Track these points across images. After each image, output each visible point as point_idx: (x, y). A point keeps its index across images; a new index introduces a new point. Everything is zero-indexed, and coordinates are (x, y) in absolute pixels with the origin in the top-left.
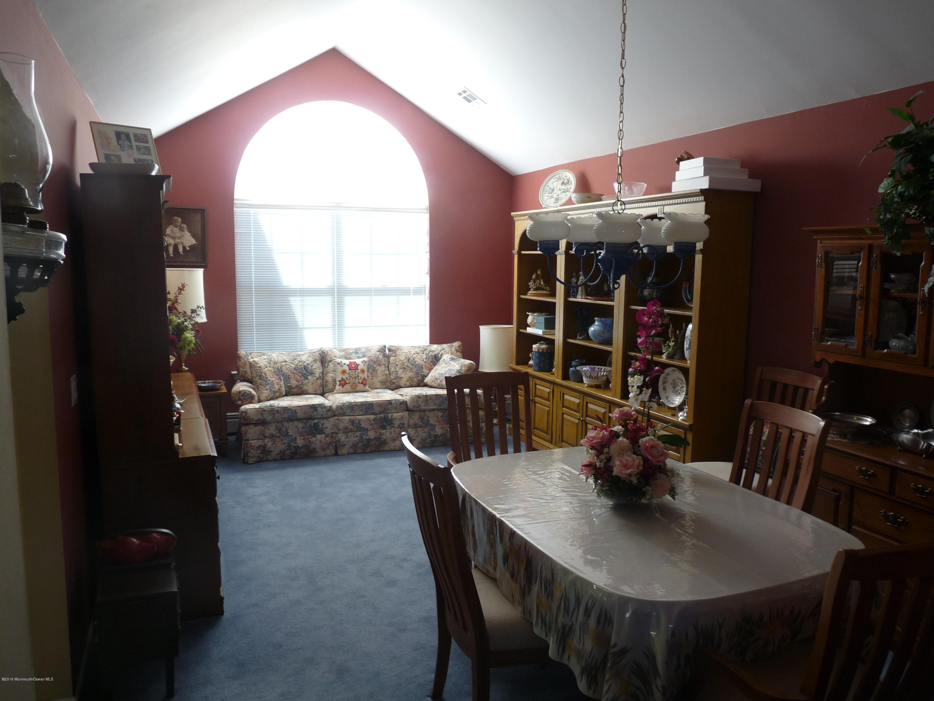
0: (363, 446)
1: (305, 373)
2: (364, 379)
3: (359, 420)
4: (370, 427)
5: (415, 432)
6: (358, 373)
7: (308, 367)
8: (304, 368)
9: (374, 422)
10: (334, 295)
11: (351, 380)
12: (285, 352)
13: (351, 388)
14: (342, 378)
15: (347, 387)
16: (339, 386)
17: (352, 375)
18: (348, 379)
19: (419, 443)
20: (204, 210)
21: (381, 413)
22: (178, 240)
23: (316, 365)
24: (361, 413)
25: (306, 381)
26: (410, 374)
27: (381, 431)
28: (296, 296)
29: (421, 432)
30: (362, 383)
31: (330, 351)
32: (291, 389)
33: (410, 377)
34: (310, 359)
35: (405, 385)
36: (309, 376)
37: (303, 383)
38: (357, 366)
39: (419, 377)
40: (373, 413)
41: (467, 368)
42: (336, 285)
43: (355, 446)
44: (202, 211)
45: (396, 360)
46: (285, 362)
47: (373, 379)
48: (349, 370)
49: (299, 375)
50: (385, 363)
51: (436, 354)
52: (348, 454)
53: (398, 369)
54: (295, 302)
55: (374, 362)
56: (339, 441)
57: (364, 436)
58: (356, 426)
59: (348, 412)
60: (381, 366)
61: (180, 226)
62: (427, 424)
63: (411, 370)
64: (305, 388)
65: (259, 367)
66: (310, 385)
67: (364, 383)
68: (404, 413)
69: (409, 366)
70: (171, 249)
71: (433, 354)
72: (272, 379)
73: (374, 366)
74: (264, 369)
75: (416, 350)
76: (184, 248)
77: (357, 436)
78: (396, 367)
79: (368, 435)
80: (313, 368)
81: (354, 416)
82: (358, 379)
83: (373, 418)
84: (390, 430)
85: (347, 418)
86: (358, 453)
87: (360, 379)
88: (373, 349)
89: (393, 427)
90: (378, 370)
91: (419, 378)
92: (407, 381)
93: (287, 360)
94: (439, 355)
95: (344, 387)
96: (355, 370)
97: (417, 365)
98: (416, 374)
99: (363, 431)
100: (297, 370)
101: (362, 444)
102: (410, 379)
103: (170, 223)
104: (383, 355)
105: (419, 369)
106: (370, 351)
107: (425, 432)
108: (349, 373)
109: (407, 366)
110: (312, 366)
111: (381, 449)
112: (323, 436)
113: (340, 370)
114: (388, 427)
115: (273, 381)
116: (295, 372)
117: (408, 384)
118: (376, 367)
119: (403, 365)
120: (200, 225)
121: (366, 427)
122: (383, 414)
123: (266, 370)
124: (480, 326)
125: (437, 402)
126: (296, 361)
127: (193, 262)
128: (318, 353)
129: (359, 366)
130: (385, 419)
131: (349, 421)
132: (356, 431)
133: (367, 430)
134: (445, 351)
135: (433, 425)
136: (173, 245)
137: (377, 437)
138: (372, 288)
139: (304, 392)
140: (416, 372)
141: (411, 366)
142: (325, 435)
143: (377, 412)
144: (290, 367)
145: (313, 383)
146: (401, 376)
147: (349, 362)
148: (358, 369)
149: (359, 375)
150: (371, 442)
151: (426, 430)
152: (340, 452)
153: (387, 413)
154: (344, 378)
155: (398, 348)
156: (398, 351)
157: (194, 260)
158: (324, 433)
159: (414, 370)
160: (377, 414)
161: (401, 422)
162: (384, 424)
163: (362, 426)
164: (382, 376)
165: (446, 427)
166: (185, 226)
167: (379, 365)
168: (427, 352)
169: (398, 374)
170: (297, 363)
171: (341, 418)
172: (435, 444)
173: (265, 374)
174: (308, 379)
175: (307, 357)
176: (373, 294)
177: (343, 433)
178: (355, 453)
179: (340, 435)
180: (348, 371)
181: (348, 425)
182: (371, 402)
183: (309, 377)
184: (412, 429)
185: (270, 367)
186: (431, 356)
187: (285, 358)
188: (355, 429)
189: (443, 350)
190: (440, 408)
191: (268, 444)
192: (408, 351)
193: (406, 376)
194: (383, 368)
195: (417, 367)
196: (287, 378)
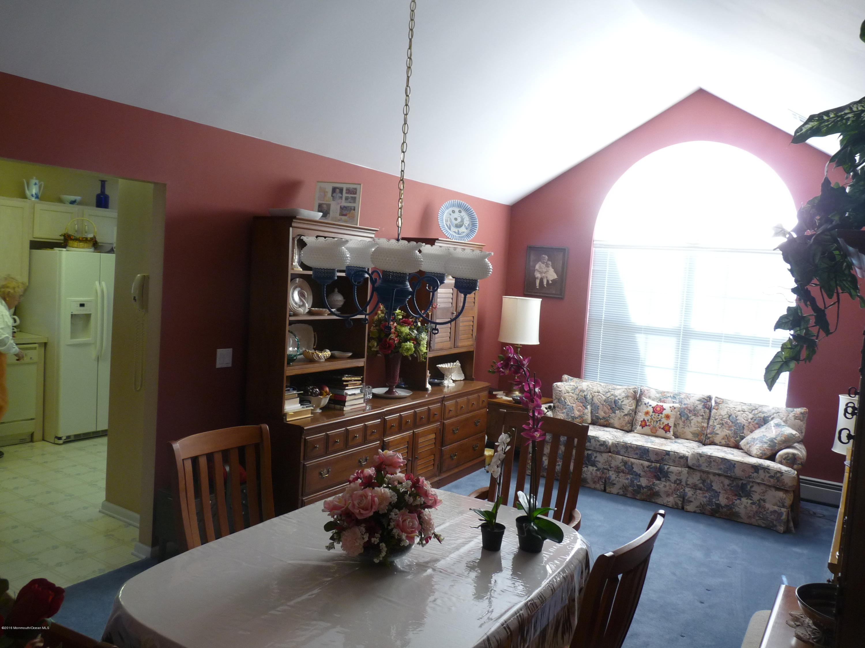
0: (634, 490)
1: (614, 407)
2: (668, 425)
3: (632, 464)
4: (642, 473)
5: (693, 493)
6: (661, 417)
7: (619, 402)
8: (614, 402)
9: (648, 469)
10: (680, 337)
11: (652, 423)
12: (604, 383)
13: (651, 431)
14: (644, 419)
15: (647, 429)
16: (640, 426)
17: (654, 418)
18: (649, 421)
19: (697, 507)
20: (565, 249)
21: (657, 462)
22: (543, 275)
23: (628, 401)
24: (636, 456)
25: (613, 414)
26: (727, 432)
27: (655, 481)
28: (641, 333)
29: (701, 495)
30: (663, 429)
31: (647, 390)
32: (598, 419)
33: (726, 435)
34: (623, 394)
35: (720, 443)
36: (617, 410)
37: (610, 416)
38: (662, 410)
39: (738, 437)
40: (649, 459)
41: (784, 439)
42: (682, 326)
43: (625, 488)
44: (563, 250)
45: (716, 413)
46: (598, 392)
47: (684, 428)
48: (653, 412)
49: (607, 407)
50: (704, 414)
51: (766, 416)
52: (618, 494)
53: (715, 424)
54: (640, 338)
55: (690, 411)
56: (609, 478)
57: (635, 481)
58: (628, 469)
59: (622, 452)
60: (698, 416)
61: (546, 263)
62: (710, 488)
63: (729, 427)
64: (612, 421)
65: (560, 391)
66: (616, 419)
67: (666, 428)
68: (683, 469)
69: (728, 423)
70: (538, 282)
71: (762, 415)
72: (572, 405)
73: (688, 414)
74: (565, 393)
75: (745, 407)
76: (548, 281)
77: (628, 479)
78: (715, 421)
79: (639, 481)
80: (623, 403)
81: (628, 457)
82: (660, 423)
83: (647, 465)
84: (665, 483)
85: (621, 457)
86: (628, 497)
87: (661, 424)
88: (693, 398)
89: (670, 481)
90: (692, 419)
91: (737, 439)
92: (723, 439)
93: (601, 391)
94: (770, 418)
95: (644, 428)
96: (659, 413)
97: (738, 423)
98: (735, 434)
99: (636, 476)
100: (607, 402)
101: (632, 489)
102: (726, 438)
103: (538, 260)
104: (704, 405)
105: (739, 429)
106: (689, 399)
107: (706, 497)
108: (652, 415)
109: (726, 423)
110: (622, 402)
111: (653, 501)
112: (595, 469)
113: (644, 411)
114: (663, 479)
115: (573, 406)
116: (604, 404)
117: (723, 442)
118: (690, 416)
119: (722, 420)
120: (561, 262)
121: (639, 472)
122: (659, 463)
123: (567, 395)
124: (840, 396)
125: (722, 467)
126: (609, 393)
127: (553, 294)
128: (633, 390)
129: (664, 411)
130: (661, 470)
131: (621, 461)
132: (628, 474)
133: (639, 476)
134: (779, 415)
135: (716, 492)
136: (539, 278)
137: (649, 486)
138: (722, 334)
139: (610, 425)
140: (734, 431)
141: (731, 423)
142: (596, 468)
143: (653, 459)
144: (601, 399)
145: (620, 419)
146: (717, 432)
147: (656, 405)
148: (662, 414)
149: (662, 419)
150: (642, 489)
151: (707, 495)
152: (608, 490)
153: (665, 464)
154: (645, 419)
155: (723, 401)
156: (723, 404)
157: (554, 292)
158: (596, 467)
159: (732, 428)
160: (652, 462)
161: (679, 478)
162: (658, 475)
163: (634, 470)
164: (696, 427)
165: (733, 499)
166: (550, 263)
167: (695, 415)
168: (756, 412)
169: (714, 429)
170: (609, 396)
171: (614, 455)
172: (717, 515)
173: (565, 399)
174: (615, 413)
175: (621, 392)
176: (723, 340)
177: (614, 471)
178: (624, 495)
179: (611, 473)
180: (651, 413)
181: (620, 465)
182: (647, 448)
183: (616, 412)
184: (689, 489)
185: (573, 393)
186: (759, 417)
187: (600, 389)
188: (627, 471)
189: (776, 413)
190: (725, 474)
191: (545, 461)
192: (734, 406)
193: (722, 433)
194: (700, 419)
195: (737, 426)
196: (595, 408)
